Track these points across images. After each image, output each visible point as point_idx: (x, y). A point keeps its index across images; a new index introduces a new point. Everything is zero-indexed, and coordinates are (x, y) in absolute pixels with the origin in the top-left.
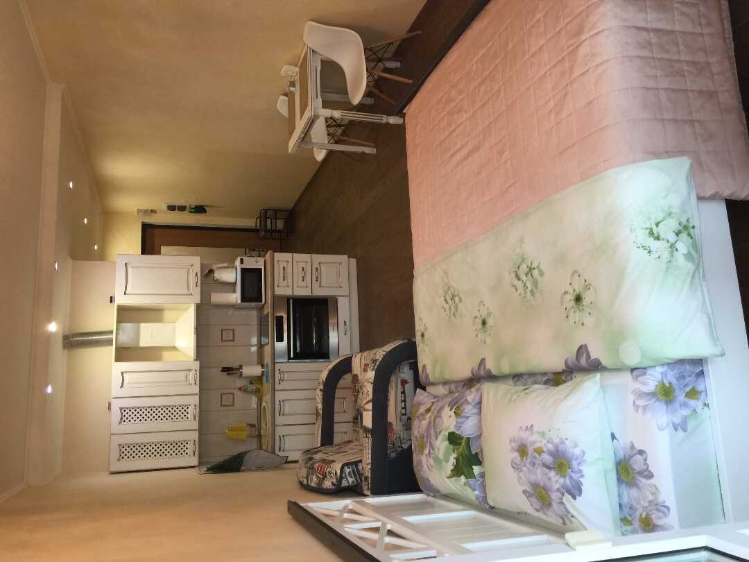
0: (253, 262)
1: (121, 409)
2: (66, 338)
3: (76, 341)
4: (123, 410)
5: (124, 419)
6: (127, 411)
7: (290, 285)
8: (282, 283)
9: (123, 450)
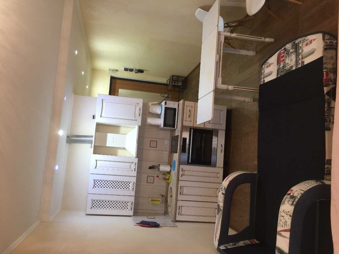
0: (172, 104)
1: (94, 180)
2: (68, 137)
3: (73, 139)
4: (95, 181)
5: (96, 186)
6: (98, 181)
7: (192, 120)
8: (188, 119)
9: (94, 202)
